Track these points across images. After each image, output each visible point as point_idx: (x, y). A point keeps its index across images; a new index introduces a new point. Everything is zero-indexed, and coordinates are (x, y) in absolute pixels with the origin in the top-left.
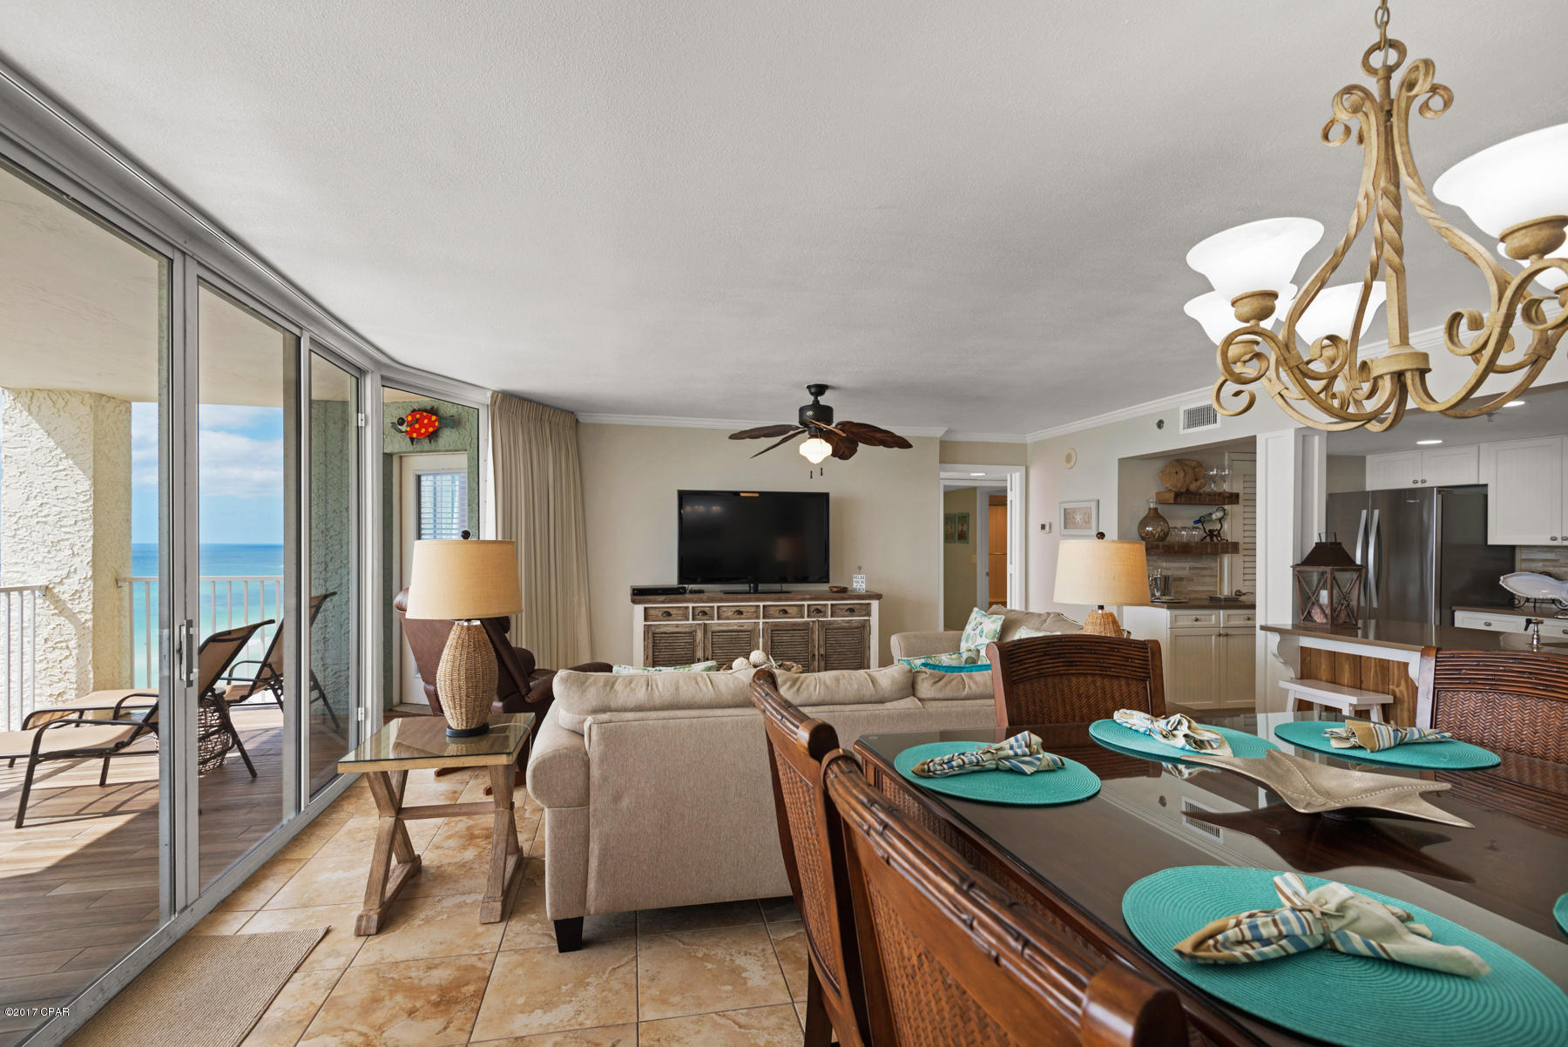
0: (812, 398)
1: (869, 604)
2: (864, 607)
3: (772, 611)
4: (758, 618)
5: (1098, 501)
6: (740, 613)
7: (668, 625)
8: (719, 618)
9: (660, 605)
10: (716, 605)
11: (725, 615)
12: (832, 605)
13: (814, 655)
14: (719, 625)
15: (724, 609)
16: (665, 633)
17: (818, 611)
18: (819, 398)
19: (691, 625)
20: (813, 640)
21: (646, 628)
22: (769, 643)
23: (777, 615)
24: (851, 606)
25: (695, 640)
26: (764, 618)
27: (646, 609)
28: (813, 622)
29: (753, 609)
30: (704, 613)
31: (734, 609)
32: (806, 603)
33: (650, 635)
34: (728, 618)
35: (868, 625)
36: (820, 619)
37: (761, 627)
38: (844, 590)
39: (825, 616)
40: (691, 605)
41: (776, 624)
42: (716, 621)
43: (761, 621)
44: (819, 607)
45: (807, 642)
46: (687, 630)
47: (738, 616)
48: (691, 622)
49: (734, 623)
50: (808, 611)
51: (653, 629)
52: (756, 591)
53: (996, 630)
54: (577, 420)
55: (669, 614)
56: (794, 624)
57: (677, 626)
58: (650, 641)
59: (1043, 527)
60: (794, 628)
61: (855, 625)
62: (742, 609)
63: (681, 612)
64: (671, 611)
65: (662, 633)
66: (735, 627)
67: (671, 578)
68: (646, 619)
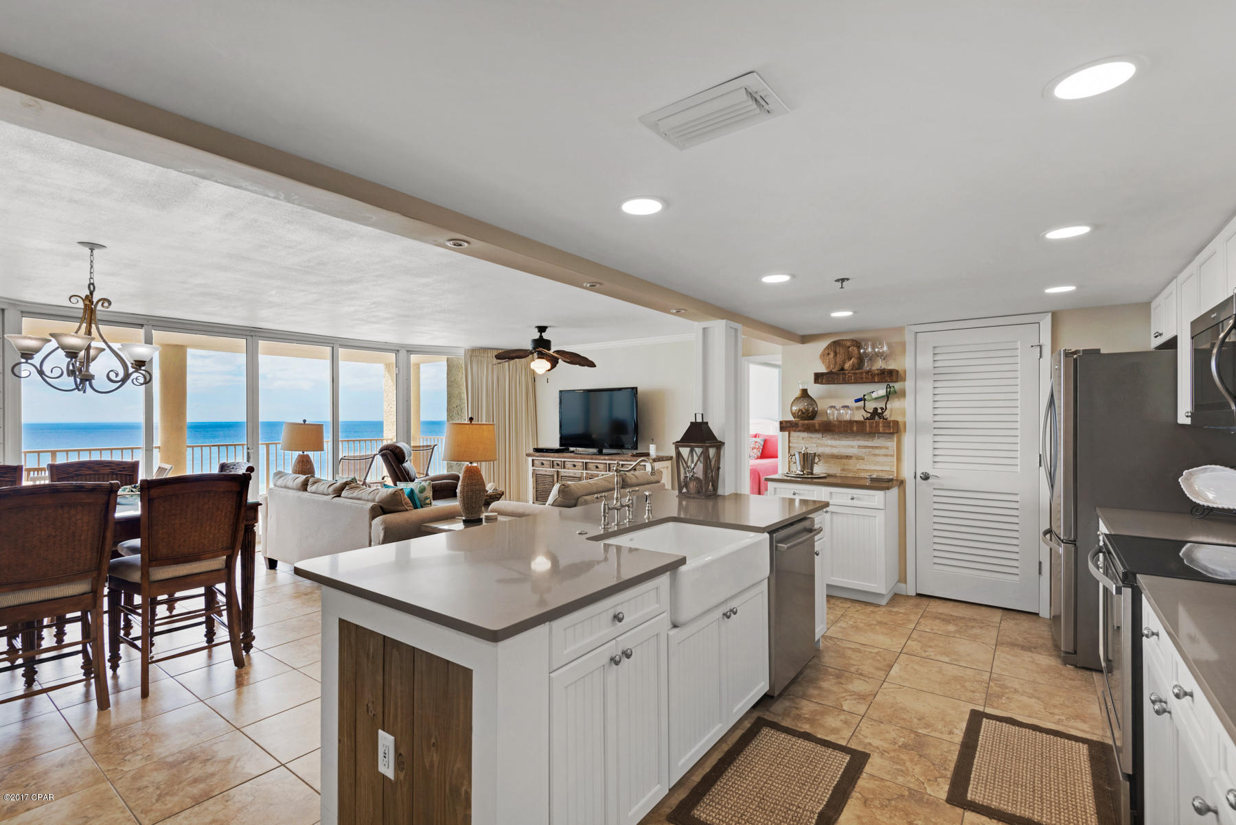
0: (539, 334)
3: (590, 466)
4: (582, 469)
6: (574, 466)
7: (542, 470)
8: (564, 468)
9: (539, 458)
10: (563, 460)
11: (567, 467)
14: (565, 472)
15: (567, 463)
16: (541, 475)
18: (543, 334)
19: (551, 471)
21: (533, 472)
23: (593, 469)
25: (553, 481)
26: (586, 470)
27: (533, 460)
30: (558, 465)
31: (572, 464)
32: (609, 463)
33: (534, 475)
34: (568, 469)
37: (585, 476)
40: (551, 459)
42: (563, 470)
43: (585, 472)
46: (550, 474)
47: (574, 468)
49: (572, 472)
50: (610, 468)
51: (536, 472)
55: (543, 464)
57: (546, 471)
58: (534, 478)
62: (575, 463)
64: (544, 462)
66: (572, 475)
68: (533, 466)
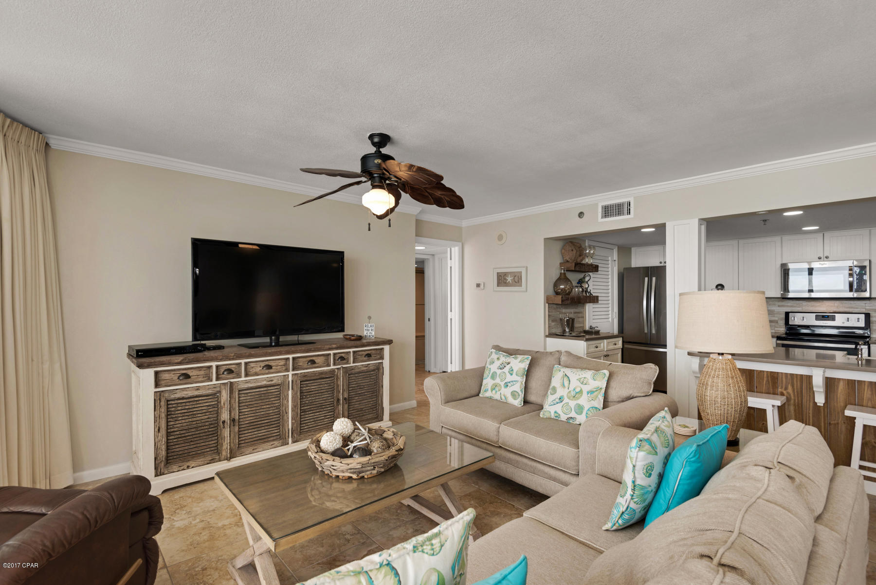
0: (374, 146)
1: (383, 349)
2: (378, 352)
3: (301, 362)
4: (287, 370)
5: (527, 267)
6: (269, 367)
7: (187, 389)
8: (247, 375)
9: (173, 367)
10: (243, 361)
11: (253, 371)
12: (354, 352)
13: (338, 400)
14: (247, 382)
15: (252, 365)
16: (183, 398)
17: (342, 358)
19: (215, 386)
20: (338, 386)
21: (158, 397)
22: (299, 394)
23: (305, 366)
24: (369, 352)
25: (219, 402)
26: (293, 370)
27: (156, 373)
28: (338, 368)
29: (282, 363)
30: (230, 371)
31: (263, 364)
32: (332, 352)
33: (163, 403)
34: (256, 374)
35: (381, 367)
36: (344, 366)
37: (290, 379)
38: (360, 338)
39: (348, 363)
40: (214, 364)
41: (305, 375)
42: (243, 379)
43: (290, 373)
44: (343, 355)
45: (333, 389)
46: (210, 392)
47: (267, 371)
48: (214, 382)
49: (263, 379)
50: (334, 360)
51: (167, 395)
52: (278, 344)
53: (525, 369)
54: (47, 144)
55: (187, 376)
56: (321, 373)
57: (198, 389)
58: (163, 409)
59: (478, 285)
60: (321, 376)
61: (372, 368)
62: (271, 363)
63: (202, 372)
64: (189, 373)
65: (179, 399)
66: (265, 383)
67: (184, 334)
68: (157, 385)
